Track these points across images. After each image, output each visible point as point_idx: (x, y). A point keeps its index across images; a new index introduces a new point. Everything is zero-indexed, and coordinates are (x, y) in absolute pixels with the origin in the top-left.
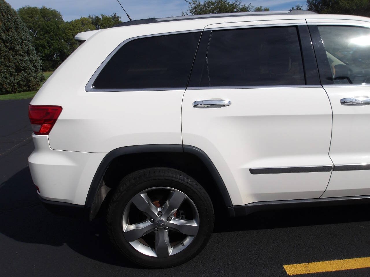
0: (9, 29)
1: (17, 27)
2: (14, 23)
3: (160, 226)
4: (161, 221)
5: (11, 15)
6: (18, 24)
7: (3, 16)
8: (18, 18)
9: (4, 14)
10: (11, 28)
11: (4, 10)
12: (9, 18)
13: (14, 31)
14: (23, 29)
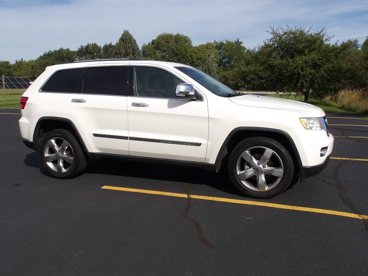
0: (128, 54)
1: (134, 53)
2: (133, 49)
3: (58, 156)
4: (59, 154)
5: (131, 43)
6: (135, 51)
7: (126, 44)
8: (136, 46)
9: (127, 43)
10: (130, 53)
11: (127, 40)
12: (129, 46)
13: (131, 55)
14: (138, 54)
